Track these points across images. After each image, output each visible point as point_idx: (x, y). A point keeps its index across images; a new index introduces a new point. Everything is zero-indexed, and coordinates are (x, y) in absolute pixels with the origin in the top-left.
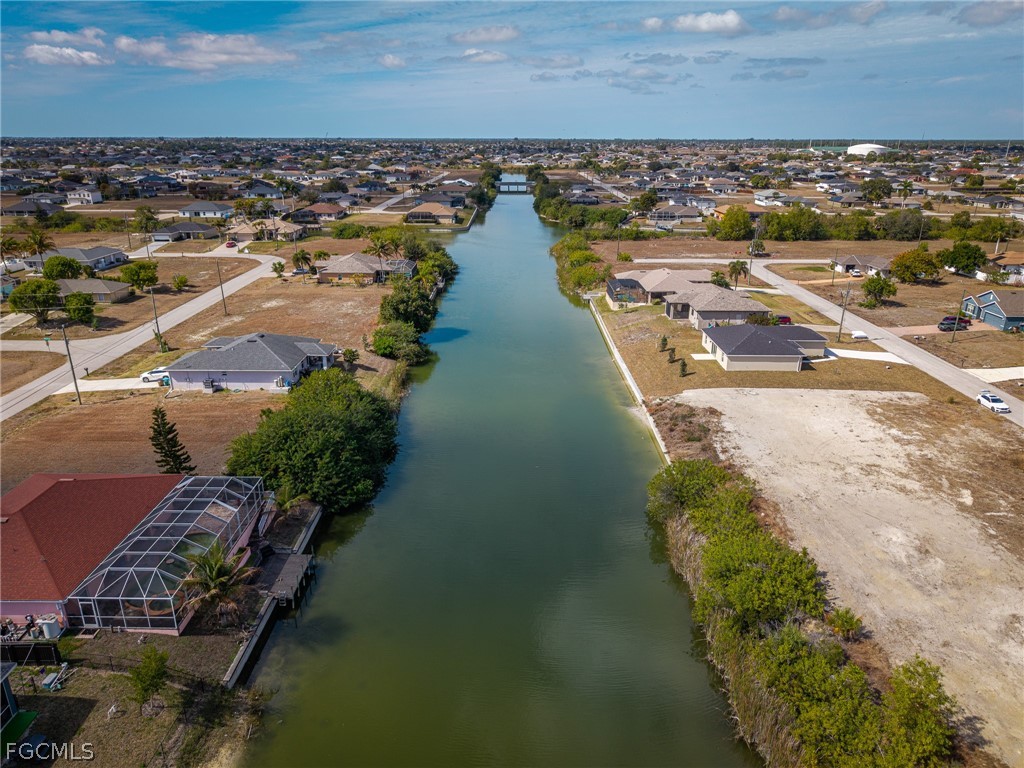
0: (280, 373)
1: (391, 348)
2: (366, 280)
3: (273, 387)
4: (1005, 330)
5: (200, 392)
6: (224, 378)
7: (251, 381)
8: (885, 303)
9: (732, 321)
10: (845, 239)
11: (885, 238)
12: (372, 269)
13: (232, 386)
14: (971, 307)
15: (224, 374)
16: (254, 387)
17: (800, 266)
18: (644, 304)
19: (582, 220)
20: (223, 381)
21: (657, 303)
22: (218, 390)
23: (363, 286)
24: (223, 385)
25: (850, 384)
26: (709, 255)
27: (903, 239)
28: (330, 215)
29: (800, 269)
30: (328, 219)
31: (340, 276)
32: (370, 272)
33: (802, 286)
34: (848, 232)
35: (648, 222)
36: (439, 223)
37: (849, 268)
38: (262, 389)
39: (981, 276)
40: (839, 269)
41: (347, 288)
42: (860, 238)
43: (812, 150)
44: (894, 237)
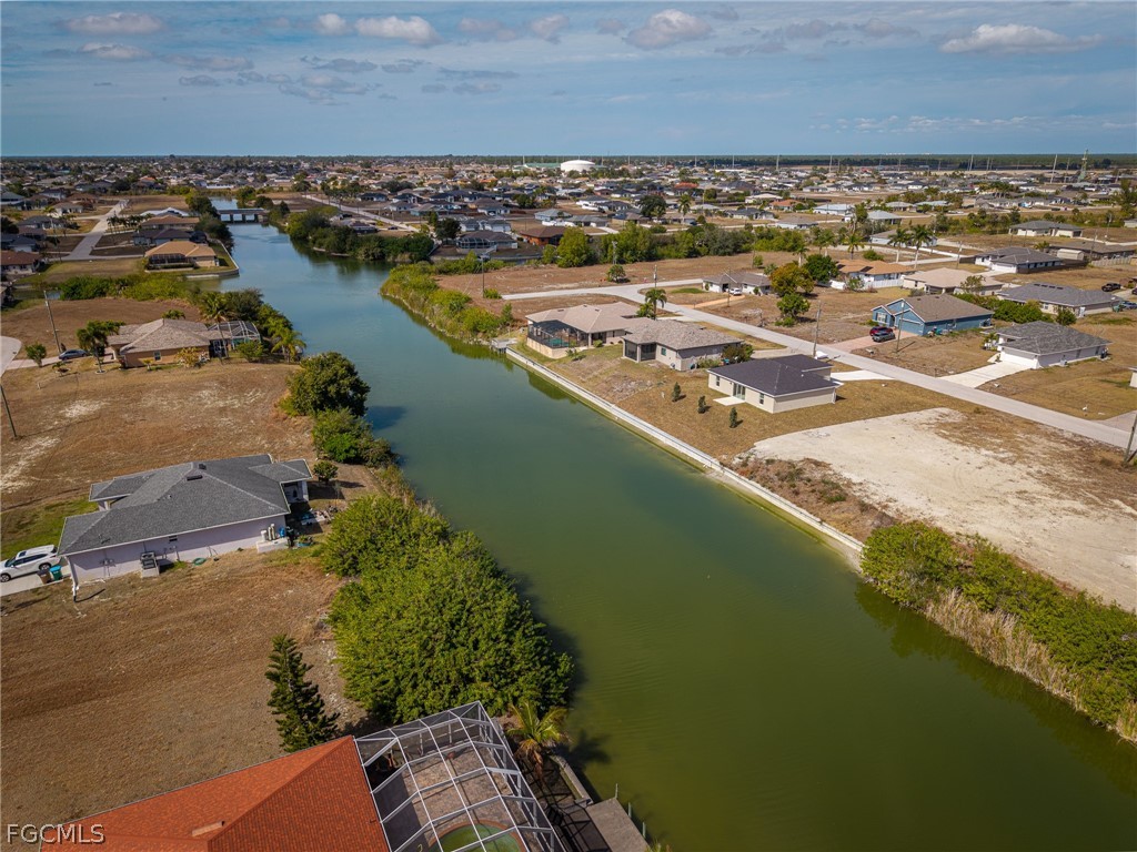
0: (269, 521)
1: (356, 449)
2: (200, 356)
3: (259, 543)
4: (925, 335)
5: (133, 578)
6: (173, 545)
7: (222, 541)
8: (804, 320)
9: (709, 357)
10: (676, 257)
11: (708, 254)
12: (204, 339)
13: (187, 556)
14: (882, 316)
15: (173, 539)
16: (225, 549)
17: (675, 289)
18: (585, 348)
19: (381, 252)
20: (172, 551)
21: (600, 346)
22: (165, 567)
23: (199, 365)
24: (172, 557)
25: (888, 408)
26: (568, 285)
27: (724, 254)
28: (23, 267)
29: (677, 292)
30: (20, 272)
31: (157, 354)
32: (204, 343)
33: (699, 309)
34: (677, 250)
35: (458, 250)
36: (196, 268)
37: (725, 287)
38: (240, 550)
39: (837, 285)
40: (716, 289)
41: (175, 371)
42: (689, 256)
43: (525, 166)
44: (717, 253)
